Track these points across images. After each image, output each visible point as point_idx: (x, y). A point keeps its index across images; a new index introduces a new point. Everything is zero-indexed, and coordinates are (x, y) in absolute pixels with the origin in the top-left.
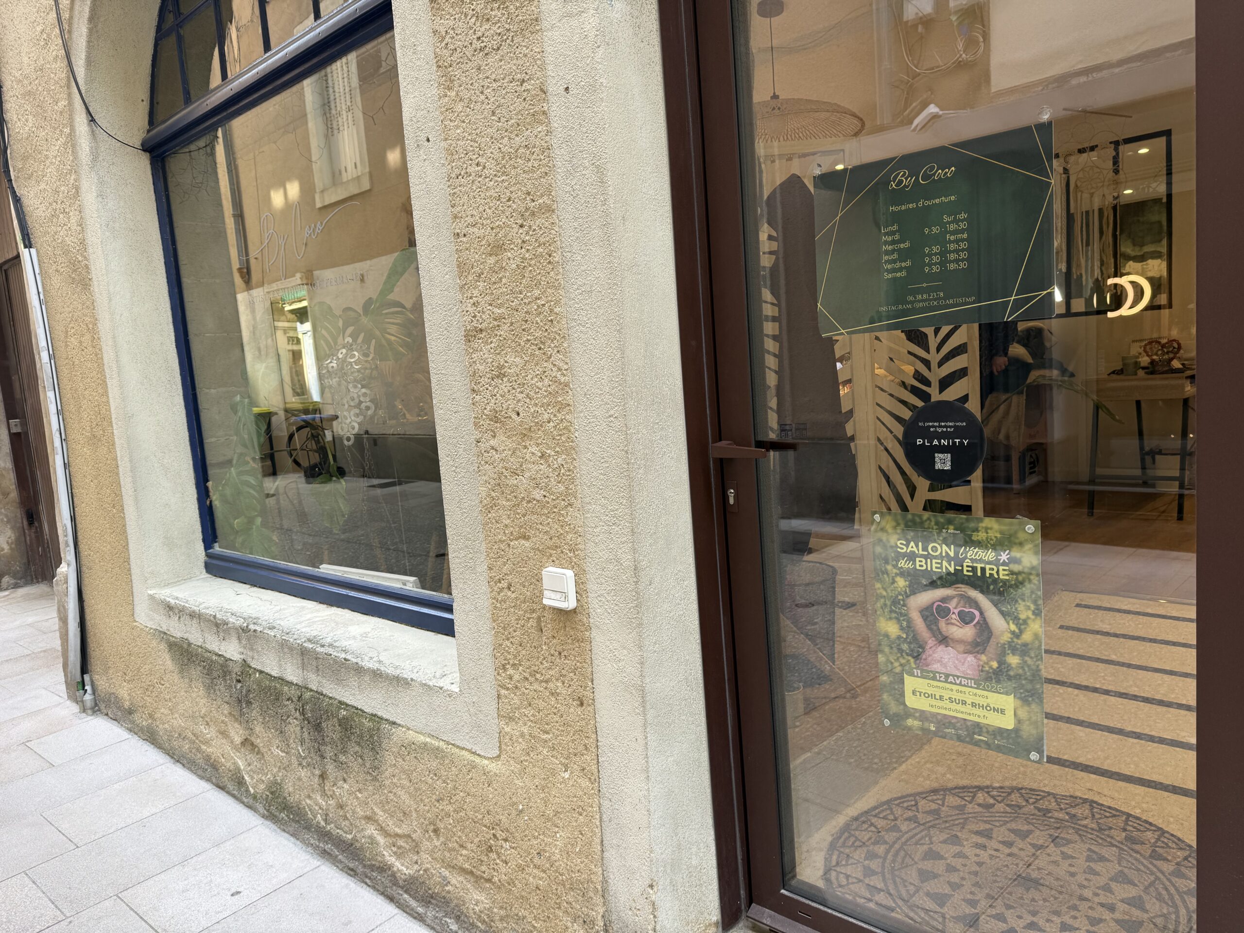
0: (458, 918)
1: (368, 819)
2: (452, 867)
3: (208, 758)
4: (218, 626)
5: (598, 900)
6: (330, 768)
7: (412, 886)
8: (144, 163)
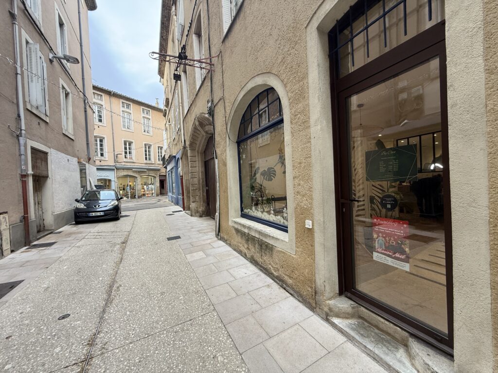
0: (286, 285)
1: (270, 264)
2: (285, 275)
3: (240, 250)
4: (244, 226)
5: (313, 283)
6: (263, 254)
7: (277, 277)
8: (236, 145)
